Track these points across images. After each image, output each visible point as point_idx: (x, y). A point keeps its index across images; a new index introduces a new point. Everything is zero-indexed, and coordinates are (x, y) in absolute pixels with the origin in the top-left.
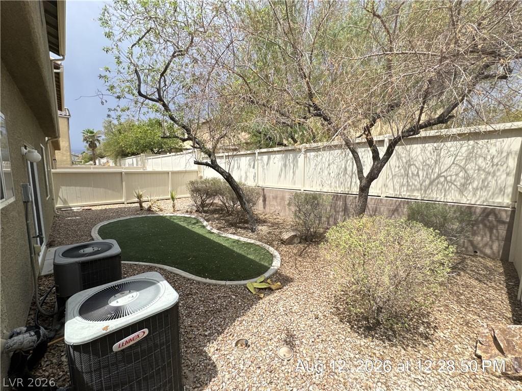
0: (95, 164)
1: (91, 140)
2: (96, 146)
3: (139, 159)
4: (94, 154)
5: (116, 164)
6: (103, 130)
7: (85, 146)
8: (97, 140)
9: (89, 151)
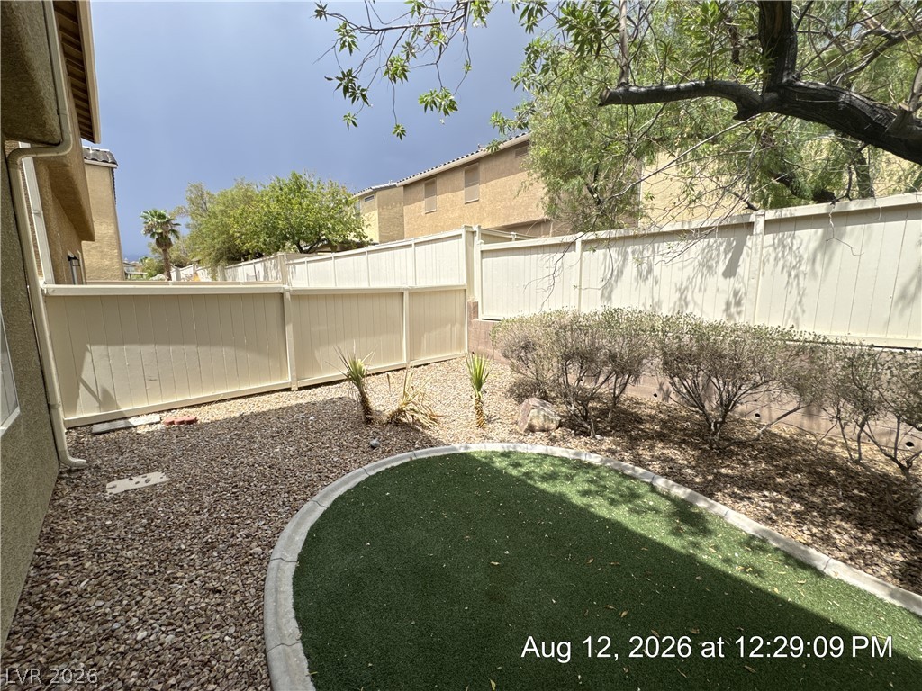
0: (170, 278)
1: (160, 231)
2: (170, 244)
3: (270, 264)
4: (166, 259)
5: (214, 277)
6: (187, 206)
7: (149, 245)
8: (174, 231)
9: (156, 255)
